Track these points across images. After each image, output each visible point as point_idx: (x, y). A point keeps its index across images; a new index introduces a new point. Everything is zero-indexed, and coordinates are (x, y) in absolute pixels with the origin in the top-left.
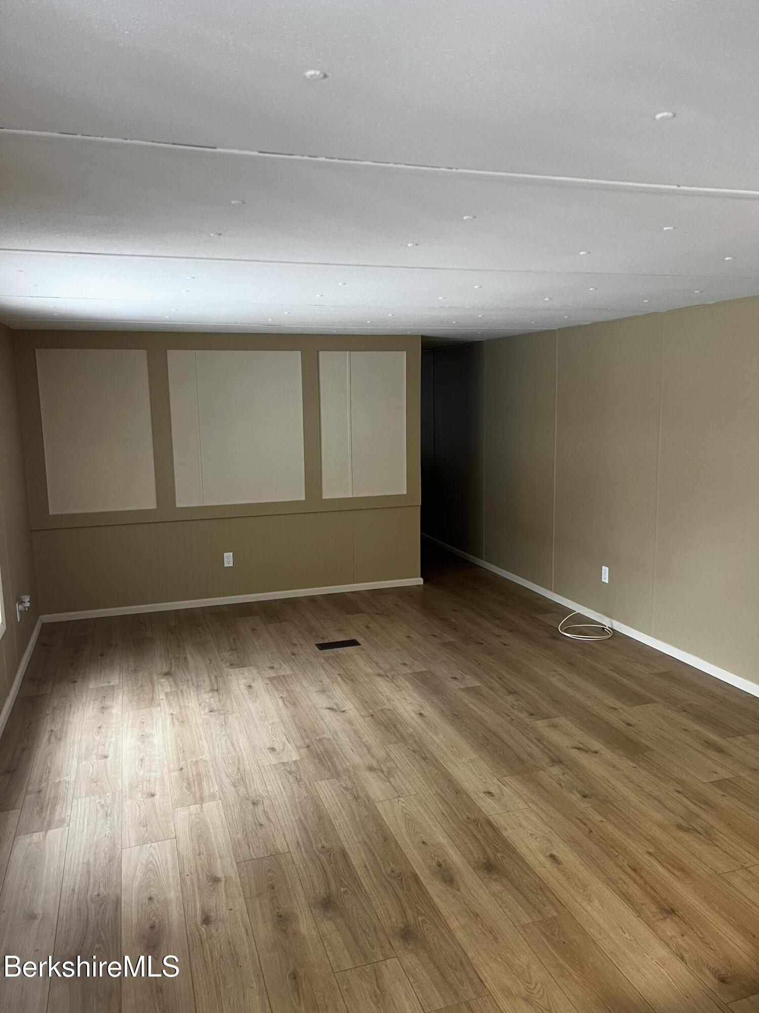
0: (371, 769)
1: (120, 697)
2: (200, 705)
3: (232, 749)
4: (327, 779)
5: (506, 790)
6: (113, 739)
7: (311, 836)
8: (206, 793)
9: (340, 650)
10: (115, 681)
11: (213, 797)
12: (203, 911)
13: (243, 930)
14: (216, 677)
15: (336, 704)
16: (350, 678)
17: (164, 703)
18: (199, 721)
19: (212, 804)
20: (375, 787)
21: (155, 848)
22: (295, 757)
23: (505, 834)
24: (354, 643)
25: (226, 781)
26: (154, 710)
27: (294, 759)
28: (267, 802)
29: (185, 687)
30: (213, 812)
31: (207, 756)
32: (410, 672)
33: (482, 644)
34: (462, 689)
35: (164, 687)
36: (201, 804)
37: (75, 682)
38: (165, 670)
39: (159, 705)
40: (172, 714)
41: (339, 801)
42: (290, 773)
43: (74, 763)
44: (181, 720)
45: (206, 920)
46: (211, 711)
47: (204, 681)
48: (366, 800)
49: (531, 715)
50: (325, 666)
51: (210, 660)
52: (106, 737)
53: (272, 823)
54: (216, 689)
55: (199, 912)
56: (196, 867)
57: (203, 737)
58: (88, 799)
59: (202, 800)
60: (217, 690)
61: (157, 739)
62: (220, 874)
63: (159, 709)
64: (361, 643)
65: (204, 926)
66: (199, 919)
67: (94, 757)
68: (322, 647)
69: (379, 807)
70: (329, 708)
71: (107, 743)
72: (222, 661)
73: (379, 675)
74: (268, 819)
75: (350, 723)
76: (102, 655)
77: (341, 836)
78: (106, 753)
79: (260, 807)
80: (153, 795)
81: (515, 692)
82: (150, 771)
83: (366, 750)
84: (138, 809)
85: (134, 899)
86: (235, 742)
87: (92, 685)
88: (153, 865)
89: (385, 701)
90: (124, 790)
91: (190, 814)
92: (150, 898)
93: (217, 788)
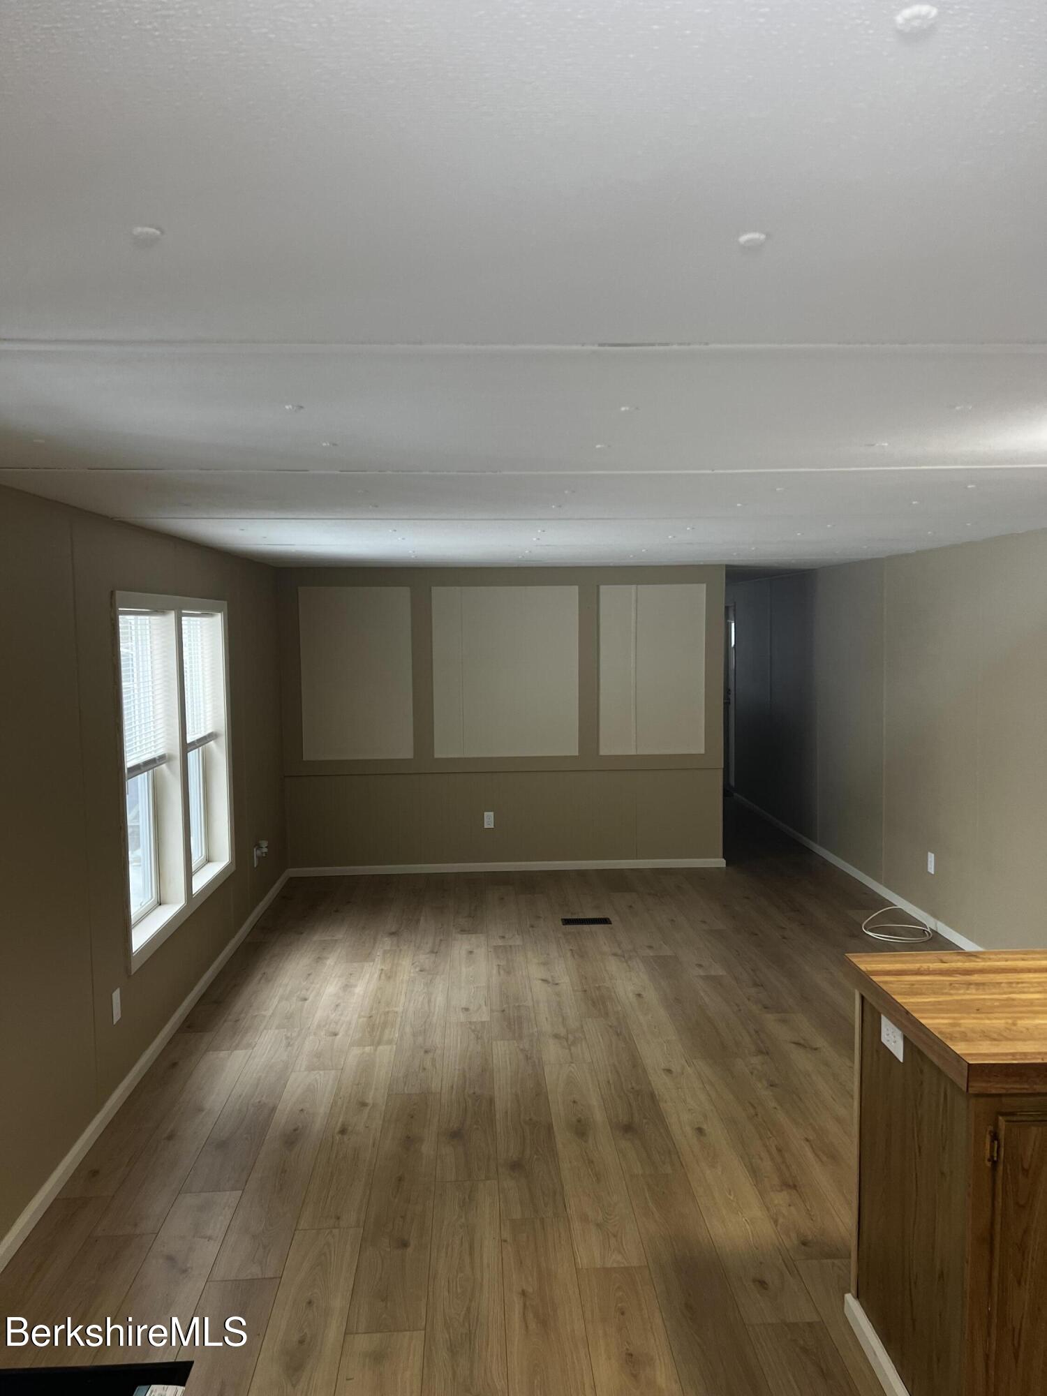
0: (556, 1036)
1: (339, 950)
2: (413, 964)
3: (426, 1005)
4: (508, 1040)
5: (689, 1070)
6: (318, 986)
7: (467, 1083)
8: (386, 1037)
9: (586, 927)
10: (339, 936)
11: (390, 1042)
12: (343, 1125)
13: (371, 1141)
14: (441, 940)
15: (552, 977)
16: (581, 954)
17: (379, 960)
18: (406, 977)
19: (388, 1047)
20: (552, 1052)
21: (320, 1075)
22: (485, 1018)
23: (662, 1105)
24: (605, 921)
25: (408, 1029)
26: (366, 964)
27: (483, 1020)
28: (439, 1052)
29: (406, 947)
30: (385, 1054)
31: (400, 1009)
32: (651, 954)
33: (756, 935)
34: (701, 977)
35: (387, 943)
36: (377, 1047)
37: (302, 933)
38: (393, 930)
39: (374, 960)
40: (382, 970)
41: (510, 1059)
42: (473, 1031)
43: (275, 1001)
44: (389, 975)
45: (343, 1131)
46: (421, 971)
47: (427, 943)
48: (537, 1061)
49: (765, 1008)
50: (561, 941)
51: (442, 925)
52: (312, 983)
53: (436, 1068)
54: (435, 951)
55: (339, 1125)
56: (350, 1094)
57: (403, 993)
58: (277, 1031)
59: (379, 1043)
60: (437, 952)
61: (359, 990)
62: (370, 1101)
63: (371, 964)
64: (612, 922)
65: (340, 1135)
66: (337, 1130)
67: (295, 999)
68: (567, 922)
69: (547, 1070)
70: (542, 980)
71: (311, 989)
72: (454, 926)
73: (615, 955)
74: (434, 1065)
75: (558, 994)
76: (337, 911)
77: (496, 1087)
78: (307, 997)
79: (430, 1055)
80: (336, 1035)
81: (762, 986)
82: (341, 1015)
83: (560, 1020)
84: (318, 1044)
85: (288, 1109)
86: (433, 1000)
87: (316, 938)
88: (314, 1086)
89: (607, 979)
90: (311, 1028)
91: (363, 1053)
92: (302, 1110)
93: (397, 1035)
